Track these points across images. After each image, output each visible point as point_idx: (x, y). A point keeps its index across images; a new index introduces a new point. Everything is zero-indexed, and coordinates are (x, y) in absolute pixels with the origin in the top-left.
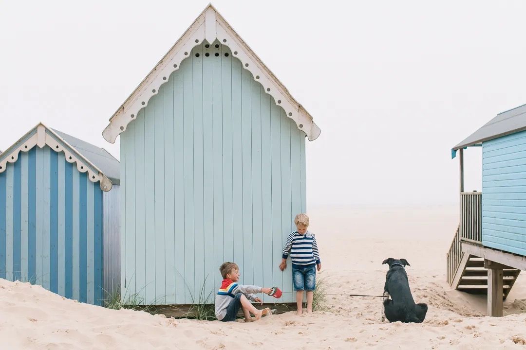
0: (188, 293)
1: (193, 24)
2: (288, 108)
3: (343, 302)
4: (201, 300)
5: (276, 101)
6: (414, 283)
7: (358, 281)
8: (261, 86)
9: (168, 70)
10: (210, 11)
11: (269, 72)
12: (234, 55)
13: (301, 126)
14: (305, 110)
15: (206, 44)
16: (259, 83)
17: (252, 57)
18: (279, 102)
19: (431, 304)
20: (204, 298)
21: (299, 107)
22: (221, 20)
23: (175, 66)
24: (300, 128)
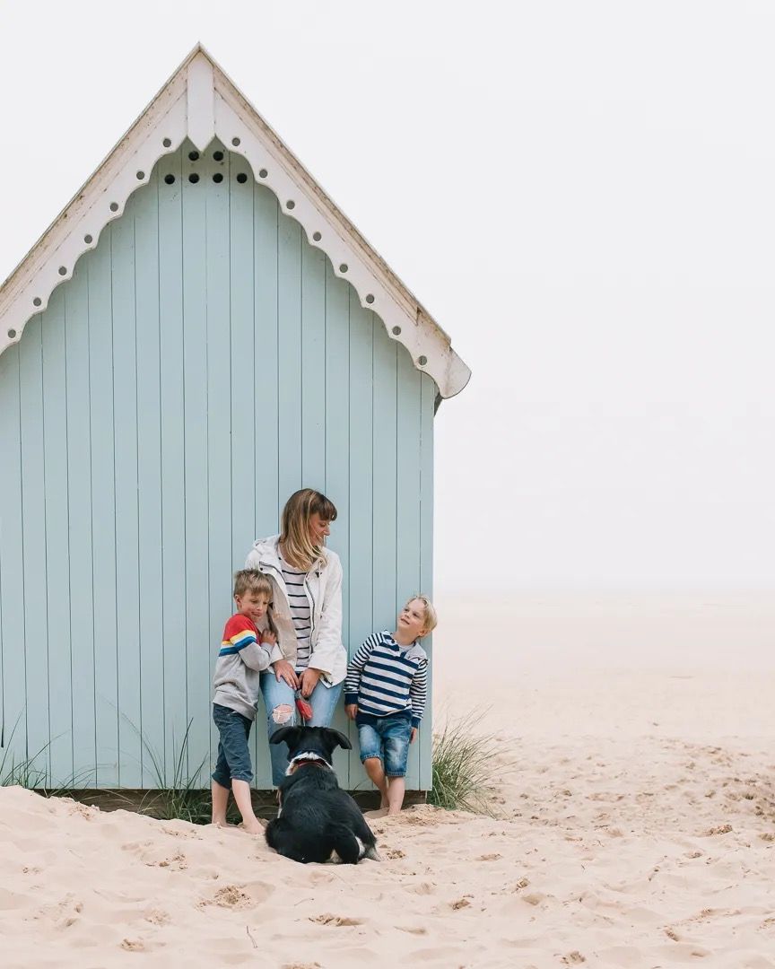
0: (149, 765)
1: (156, 99)
2: (391, 313)
3: (544, 805)
4: (178, 780)
5: (363, 297)
6: (728, 765)
7: (590, 758)
8: (325, 259)
9: (96, 219)
10: (199, 64)
11: (345, 222)
12: (258, 179)
13: (423, 360)
14: (432, 322)
15: (192, 151)
16: (322, 251)
17: (304, 184)
18: (370, 299)
19: (761, 814)
20: (185, 775)
21: (419, 311)
22: (225, 88)
23: (114, 207)
24: (419, 367)
